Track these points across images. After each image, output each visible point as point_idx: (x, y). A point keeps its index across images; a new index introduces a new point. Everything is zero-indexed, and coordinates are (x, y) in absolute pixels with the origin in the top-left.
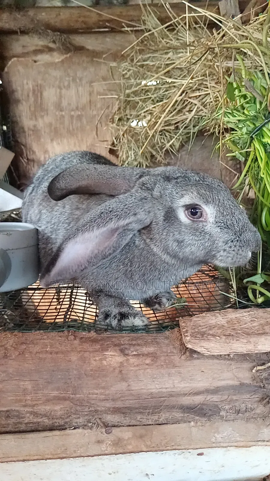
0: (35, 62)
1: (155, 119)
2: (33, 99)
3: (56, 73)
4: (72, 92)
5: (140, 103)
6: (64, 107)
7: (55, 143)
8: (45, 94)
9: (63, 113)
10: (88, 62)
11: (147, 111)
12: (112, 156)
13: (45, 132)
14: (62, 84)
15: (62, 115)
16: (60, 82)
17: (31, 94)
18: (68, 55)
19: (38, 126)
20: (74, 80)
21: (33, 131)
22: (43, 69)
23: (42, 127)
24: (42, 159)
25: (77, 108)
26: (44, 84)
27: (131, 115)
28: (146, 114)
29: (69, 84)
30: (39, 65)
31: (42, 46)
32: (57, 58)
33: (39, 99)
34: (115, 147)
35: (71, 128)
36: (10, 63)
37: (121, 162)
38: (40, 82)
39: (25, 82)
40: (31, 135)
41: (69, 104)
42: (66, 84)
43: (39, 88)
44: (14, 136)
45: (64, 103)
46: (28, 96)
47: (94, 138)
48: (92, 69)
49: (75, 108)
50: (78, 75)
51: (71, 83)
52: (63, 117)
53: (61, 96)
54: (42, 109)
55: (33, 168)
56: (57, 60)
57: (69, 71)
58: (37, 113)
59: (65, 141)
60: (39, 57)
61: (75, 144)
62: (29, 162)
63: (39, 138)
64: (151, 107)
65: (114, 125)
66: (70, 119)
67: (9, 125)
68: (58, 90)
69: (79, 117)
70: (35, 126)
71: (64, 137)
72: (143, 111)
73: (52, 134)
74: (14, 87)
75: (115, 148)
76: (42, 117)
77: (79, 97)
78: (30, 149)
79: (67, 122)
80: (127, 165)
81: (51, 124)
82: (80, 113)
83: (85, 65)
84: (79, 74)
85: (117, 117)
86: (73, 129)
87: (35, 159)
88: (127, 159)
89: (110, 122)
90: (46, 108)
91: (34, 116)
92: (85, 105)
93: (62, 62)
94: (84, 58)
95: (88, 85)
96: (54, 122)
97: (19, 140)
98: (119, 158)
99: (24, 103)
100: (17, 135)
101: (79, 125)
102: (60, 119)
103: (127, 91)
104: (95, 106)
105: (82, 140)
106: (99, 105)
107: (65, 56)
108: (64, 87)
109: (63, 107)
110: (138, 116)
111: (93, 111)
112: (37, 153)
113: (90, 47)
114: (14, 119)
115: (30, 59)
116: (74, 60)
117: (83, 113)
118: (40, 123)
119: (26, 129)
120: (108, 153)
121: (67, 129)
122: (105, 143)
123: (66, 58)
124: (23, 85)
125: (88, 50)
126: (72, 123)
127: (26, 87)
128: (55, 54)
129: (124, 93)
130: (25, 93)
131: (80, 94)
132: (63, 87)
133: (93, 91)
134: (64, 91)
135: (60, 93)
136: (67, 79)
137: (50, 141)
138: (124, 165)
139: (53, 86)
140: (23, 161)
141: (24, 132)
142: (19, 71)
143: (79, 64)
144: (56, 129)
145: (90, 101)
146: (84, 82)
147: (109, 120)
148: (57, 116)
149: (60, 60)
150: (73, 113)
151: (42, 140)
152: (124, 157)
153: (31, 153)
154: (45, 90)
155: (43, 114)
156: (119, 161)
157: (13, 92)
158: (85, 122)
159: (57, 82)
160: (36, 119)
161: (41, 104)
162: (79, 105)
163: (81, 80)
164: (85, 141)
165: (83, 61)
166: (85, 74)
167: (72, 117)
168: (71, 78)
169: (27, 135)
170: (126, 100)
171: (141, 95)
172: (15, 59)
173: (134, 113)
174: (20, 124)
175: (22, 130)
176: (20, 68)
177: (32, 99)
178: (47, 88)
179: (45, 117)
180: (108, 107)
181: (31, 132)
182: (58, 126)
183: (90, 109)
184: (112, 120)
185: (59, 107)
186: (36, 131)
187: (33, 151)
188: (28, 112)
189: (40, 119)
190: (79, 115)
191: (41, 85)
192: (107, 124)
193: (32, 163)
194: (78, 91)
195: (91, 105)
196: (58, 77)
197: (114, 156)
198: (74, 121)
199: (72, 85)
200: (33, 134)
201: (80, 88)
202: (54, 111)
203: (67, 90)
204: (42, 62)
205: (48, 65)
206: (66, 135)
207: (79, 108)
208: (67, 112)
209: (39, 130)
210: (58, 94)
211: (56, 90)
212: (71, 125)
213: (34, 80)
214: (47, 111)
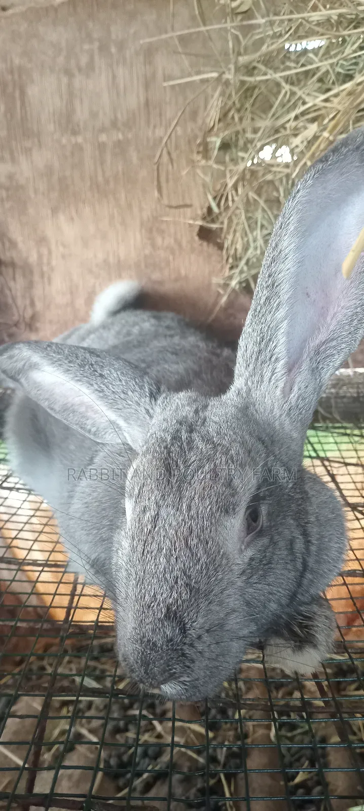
0: (4, 8)
1: (331, 132)
2: (3, 109)
3: (57, 35)
4: (101, 80)
6: (81, 124)
7: (62, 218)
8: (33, 91)
9: (80, 139)
11: (303, 114)
12: (205, 244)
13: (36, 191)
14: (73, 62)
15: (76, 144)
16: (68, 58)
19: (18, 176)
20: (104, 48)
21: (7, 189)
22: (23, 27)
23: (27, 179)
24: (33, 258)
25: (114, 124)
26: (29, 66)
27: (255, 131)
28: (300, 123)
30: (13, 15)
33: (18, 105)
34: (213, 221)
35: (100, 179)
37: (231, 260)
38: (17, 61)
40: (3, 201)
41: (94, 115)
42: (84, 60)
43: (16, 77)
45: (81, 114)
48: (150, 17)
49: (107, 124)
50: (114, 36)
51: (96, 58)
52: (79, 148)
53: (71, 94)
54: (27, 134)
55: (12, 284)
57: (91, 25)
58: (14, 143)
59: (87, 211)
61: (112, 217)
62: (4, 269)
63: (22, 206)
64: (316, 100)
65: (211, 163)
66: (97, 153)
68: (65, 80)
69: (121, 148)
71: (84, 202)
73: (55, 195)
75: (214, 226)
76: (28, 151)
77: (118, 94)
78: (4, 235)
79: (89, 163)
80: (245, 268)
81: (49, 171)
82: (120, 136)
83: (130, 7)
84: (116, 32)
85: (216, 141)
86: (107, 182)
87: (16, 260)
88: (245, 253)
89: (199, 153)
90: (35, 129)
91: (7, 150)
92: (134, 114)
93: (73, 2)
95: (141, 58)
96: (56, 164)
98: (224, 251)
101: (120, 168)
102: (73, 154)
103: (244, 59)
104: (161, 115)
105: (130, 206)
106: (169, 112)
108: (80, 70)
109: (78, 126)
110: (277, 131)
111: (155, 127)
112: (21, 245)
117: (130, 136)
118: (24, 169)
120: (197, 238)
121: (91, 179)
122: (188, 210)
126: (102, 163)
129: (236, 63)
131: (122, 86)
132: (76, 72)
133: (154, 76)
134: (79, 80)
135: (70, 85)
136: (86, 47)
137: (49, 212)
138: (237, 266)
139: (52, 70)
143: (114, 6)
144: (62, 180)
145: (147, 103)
146: (128, 54)
147: (195, 149)
148: (64, 147)
150: (103, 138)
151: (31, 211)
152: (239, 246)
153: (7, 244)
154: (32, 81)
155: (28, 144)
156: (225, 258)
158: (135, 160)
159: (61, 60)
160: (13, 160)
161: (24, 119)
162: (119, 116)
163: (121, 46)
164: (136, 210)
166: (132, 31)
167: (102, 147)
168: (96, 44)
170: (243, 83)
171: (288, 64)
173: (264, 124)
177: (1, 110)
178: (36, 76)
179: (35, 153)
182: (68, 173)
183: (148, 122)
184: (201, 149)
185: (68, 123)
186: (14, 188)
189: (22, 159)
190: (119, 141)
191: (21, 69)
192: (193, 161)
193: (10, 271)
194: (114, 77)
195: (149, 113)
196: (64, 44)
197: (211, 245)
198: (108, 157)
199: (100, 62)
200: (8, 197)
201: (121, 68)
202: (57, 136)
203: (88, 76)
204: (22, 9)
205: (38, 14)
206: (90, 195)
207: (119, 124)
208: (89, 135)
209: (22, 187)
210: (64, 89)
211: (59, 80)
212: (100, 171)
213: (4, 58)
214: (39, 136)
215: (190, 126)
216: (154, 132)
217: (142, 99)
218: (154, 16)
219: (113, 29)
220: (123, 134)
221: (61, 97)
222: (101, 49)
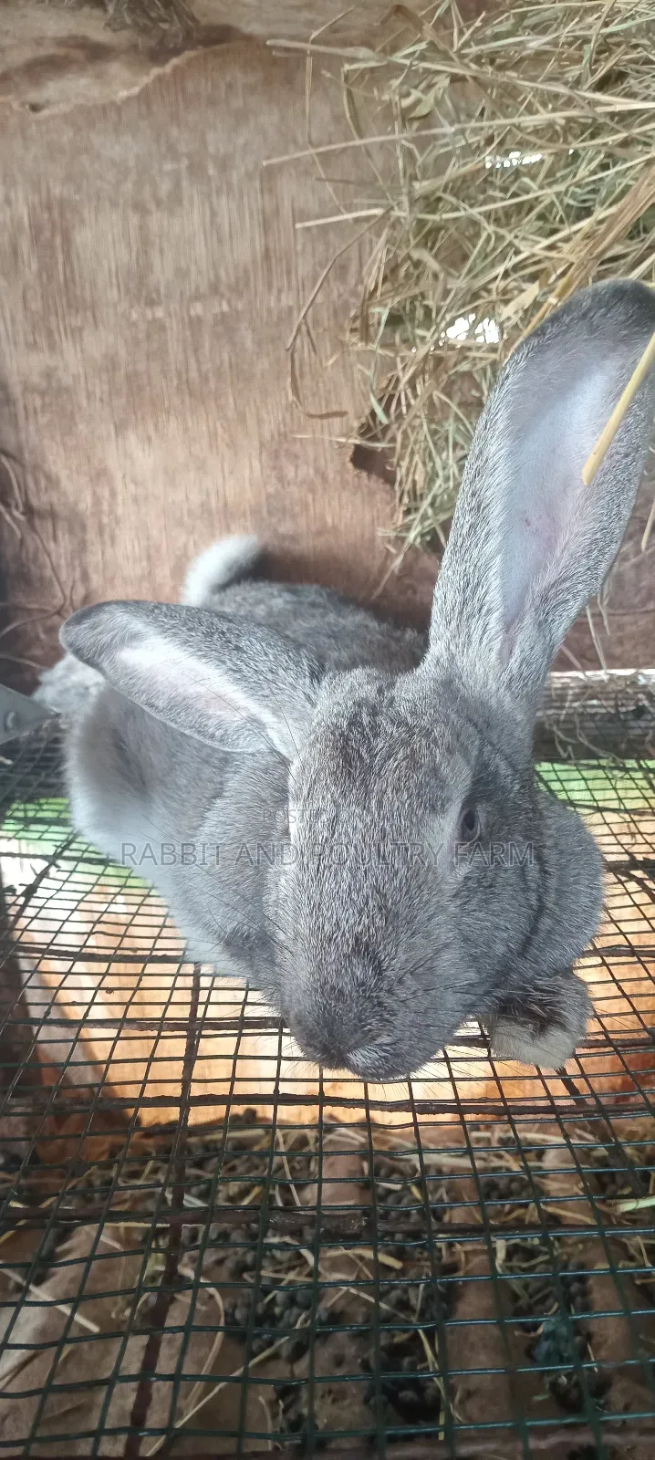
0: (35, 108)
1: (559, 296)
2: (34, 266)
3: (122, 148)
4: (193, 219)
5: (489, 228)
6: (162, 291)
7: (132, 437)
8: (83, 238)
9: (160, 313)
10: (251, 90)
11: (516, 268)
12: (364, 474)
13: (89, 396)
14: (147, 189)
15: (154, 320)
16: (139, 185)
17: (25, 245)
18: (168, 68)
19: (60, 373)
20: (196, 170)
21: (43, 394)
22: (67, 135)
23: (76, 378)
24: (86, 503)
25: (215, 288)
26: (77, 197)
28: (511, 283)
29: (177, 184)
30: (53, 117)
31: (61, 42)
32: (124, 83)
33: (60, 258)
34: (374, 438)
35: (194, 374)
37: (406, 500)
38: (57, 191)
40: (35, 412)
41: (182, 274)
42: (165, 187)
43: (57, 214)
45: (162, 272)
46: (15, 252)
47: (289, 407)
48: (269, 118)
49: (204, 288)
50: (211, 149)
51: (185, 184)
52: (158, 327)
53: (145, 243)
54: (74, 305)
55: (52, 545)
56: (124, 94)
57: (174, 132)
58: (53, 319)
59: (173, 425)
60: (52, 89)
61: (213, 436)
62: (37, 522)
63: (67, 421)
64: (535, 247)
65: (374, 346)
66: (188, 333)
68: (134, 220)
69: (226, 325)
70: (48, 374)
71: (168, 413)
72: (500, 270)
73: (120, 402)
75: (379, 446)
76: (76, 333)
77: (220, 240)
78: (36, 468)
79: (174, 350)
80: (430, 512)
81: (111, 364)
82: (225, 307)
83: (237, 103)
84: (216, 142)
85: (382, 311)
86: (204, 379)
87: (59, 508)
88: (430, 489)
89: (353, 330)
90: (88, 297)
91: (43, 332)
92: (246, 271)
93: (145, 97)
94: (239, 77)
96: (122, 352)
98: (396, 486)
101: (226, 357)
102: (148, 336)
104: (289, 273)
105: (242, 418)
106: (303, 268)
107: (156, 71)
108: (158, 203)
109: (158, 291)
110: (476, 296)
111: (280, 291)
112: (65, 484)
113: (255, 28)
115: (14, 101)
116: (190, 87)
117: (240, 306)
119: (17, 391)
120: (350, 466)
121: (179, 375)
122: (336, 421)
123: (159, 79)
125: (249, 38)
126: (196, 350)
128: (115, 69)
131: (226, 227)
132: (152, 206)
133: (277, 211)
134: (156, 220)
135: (142, 228)
136: (168, 167)
137: (112, 428)
138: (417, 509)
139: (114, 204)
140: (8, 518)
141: (8, 400)
143: (212, 102)
144: (132, 378)
145: (267, 255)
146: (235, 177)
147: (348, 326)
148: (134, 325)
149: (136, 90)
150: (197, 309)
151: (82, 428)
152: (420, 477)
153: (43, 483)
154: (82, 221)
155: (77, 321)
156: (398, 494)
158: (249, 344)
159: (128, 187)
160: (52, 347)
161: (69, 282)
162: (222, 274)
163: (224, 164)
164: (251, 422)
165: (230, 86)
166: (241, 141)
167: (195, 324)
168: (185, 163)
169: (21, 413)
170: (421, 222)
171: (491, 192)
173: (455, 284)
177: (31, 266)
178: (88, 214)
179: (89, 337)
180: (342, 270)
181: (38, 401)
182: (141, 367)
183: (270, 286)
184: (358, 324)
186: (54, 391)
187: (48, 477)
188: (20, 316)
189: (67, 345)
190: (223, 314)
191: (63, 203)
192: (342, 344)
193: (49, 524)
194: (214, 214)
195: (269, 270)
196: (132, 163)
197: (374, 477)
198: (206, 340)
199: (189, 190)
200: (43, 406)
201: (224, 200)
202: (123, 307)
203: (171, 213)
204: (64, 108)
205: (89, 116)
206: (176, 401)
207: (223, 289)
208: (174, 306)
209: (67, 390)
210: (133, 233)
211: (125, 219)
212: (192, 361)
213: (36, 185)
214: (93, 308)
215: (336, 288)
216: (279, 299)
217: (259, 248)
218: (275, 118)
219: (210, 137)
220: (229, 304)
221: (129, 245)
222: (190, 168)
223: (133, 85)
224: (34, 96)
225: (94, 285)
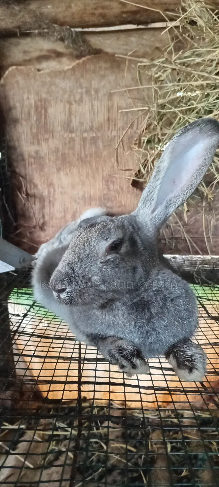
0: (39, 70)
2: (35, 118)
3: (65, 84)
4: (86, 107)
5: (181, 115)
6: (75, 129)
7: (62, 173)
8: (51, 111)
9: (74, 135)
10: (106, 69)
12: (135, 189)
13: (49, 160)
14: (72, 97)
15: (72, 137)
16: (70, 96)
17: (32, 112)
18: (81, 61)
19: (41, 152)
20: (88, 92)
21: (35, 158)
22: (48, 79)
23: (45, 154)
24: (45, 193)
25: (91, 129)
26: (50, 98)
30: (43, 74)
31: (49, 51)
32: (67, 64)
33: (43, 117)
34: (140, 178)
35: (83, 155)
36: (7, 72)
38: (44, 96)
39: (25, 96)
40: (32, 163)
41: (81, 124)
42: (78, 97)
43: (43, 103)
44: (10, 165)
45: (75, 123)
46: (29, 114)
47: (114, 167)
48: (112, 78)
49: (88, 128)
50: (93, 86)
51: (84, 96)
53: (70, 113)
54: (46, 131)
55: (34, 206)
56: (66, 68)
57: (82, 80)
58: (39, 136)
59: (75, 170)
60: (44, 65)
61: (88, 175)
62: (29, 198)
63: (41, 167)
66: (82, 142)
67: (3, 151)
68: (67, 106)
69: (94, 140)
70: (37, 152)
71: (74, 166)
73: (59, 162)
74: (12, 103)
75: (141, 180)
76: (47, 140)
77: (94, 114)
78: (31, 181)
79: (77, 147)
81: (57, 150)
82: (94, 135)
83: (102, 72)
84: (95, 84)
85: (145, 139)
86: (86, 156)
87: (36, 194)
89: (135, 144)
90: (51, 129)
91: (36, 139)
92: (101, 124)
93: (73, 69)
94: (103, 65)
95: (107, 98)
96: (61, 147)
97: (17, 170)
99: (24, 123)
100: (15, 164)
101: (93, 150)
102: (69, 142)
103: (160, 101)
104: (115, 125)
105: (97, 169)
106: (120, 124)
107: (77, 61)
108: (75, 101)
109: (73, 128)
111: (112, 131)
112: (40, 187)
113: (109, 50)
114: (11, 144)
115: (32, 68)
116: (88, 67)
117: (99, 135)
118: (44, 149)
119: (26, 157)
120: (131, 186)
121: (78, 155)
122: (127, 172)
123: (78, 64)
124: (23, 100)
125: (107, 53)
126: (84, 148)
127: (26, 103)
128: (65, 60)
130: (26, 110)
131: (96, 110)
132: (73, 103)
133: (112, 106)
134: (74, 107)
135: (70, 109)
136: (79, 91)
137: (56, 170)
139: (61, 101)
140: (20, 196)
141: (23, 160)
142: (17, 82)
143: (94, 72)
144: (63, 155)
145: (108, 119)
146: (100, 95)
147: (134, 142)
148: (65, 138)
149: (71, 67)
150: (85, 135)
151: (46, 169)
153: (32, 186)
154: (51, 106)
155: (47, 136)
157: (10, 109)
158: (101, 146)
159: (66, 96)
160: (39, 144)
161: (45, 124)
162: (94, 125)
163: (97, 91)
164: (100, 170)
165: (100, 68)
166: (103, 84)
167: (84, 140)
168: (84, 90)
169: (27, 164)
172: (14, 67)
174: (19, 150)
175: (20, 158)
176: (19, 78)
177: (34, 118)
178: (53, 103)
179: (50, 141)
180: (132, 126)
181: (33, 160)
182: (66, 151)
183: (109, 128)
184: (137, 142)
185: (68, 127)
186: (38, 158)
187: (34, 184)
188: (29, 134)
189: (43, 144)
190: (93, 137)
191: (45, 100)
192: (131, 148)
193: (33, 199)
194: (92, 106)
195: (109, 124)
196: (68, 89)
197: (138, 190)
198: (88, 145)
200: (34, 162)
201: (96, 102)
202: (62, 133)
203: (79, 105)
204: (48, 71)
205: (56, 74)
206: (77, 163)
207: (94, 129)
208: (78, 133)
209: (42, 158)
210: (67, 110)
211: (65, 106)
212: (83, 151)
213: (37, 94)
214: (53, 132)
215: (130, 131)
216: (111, 133)
217: (106, 117)
218: (114, 78)
219: (93, 83)
220: (96, 134)
221: (65, 114)
222: (86, 91)
223: (70, 65)
224: (38, 67)
225: (53, 126)
